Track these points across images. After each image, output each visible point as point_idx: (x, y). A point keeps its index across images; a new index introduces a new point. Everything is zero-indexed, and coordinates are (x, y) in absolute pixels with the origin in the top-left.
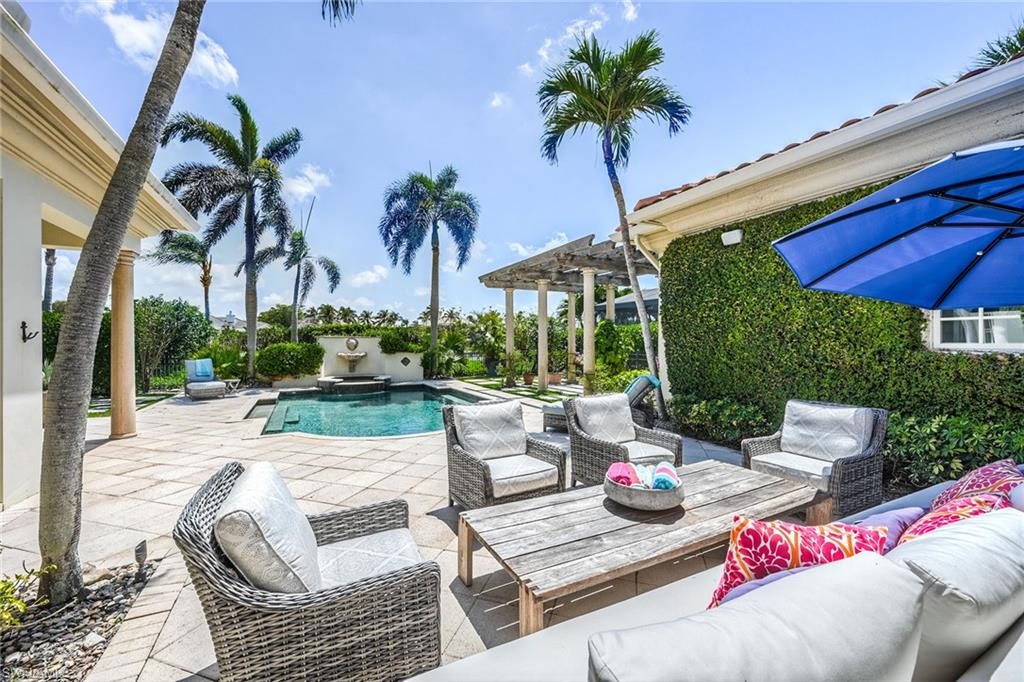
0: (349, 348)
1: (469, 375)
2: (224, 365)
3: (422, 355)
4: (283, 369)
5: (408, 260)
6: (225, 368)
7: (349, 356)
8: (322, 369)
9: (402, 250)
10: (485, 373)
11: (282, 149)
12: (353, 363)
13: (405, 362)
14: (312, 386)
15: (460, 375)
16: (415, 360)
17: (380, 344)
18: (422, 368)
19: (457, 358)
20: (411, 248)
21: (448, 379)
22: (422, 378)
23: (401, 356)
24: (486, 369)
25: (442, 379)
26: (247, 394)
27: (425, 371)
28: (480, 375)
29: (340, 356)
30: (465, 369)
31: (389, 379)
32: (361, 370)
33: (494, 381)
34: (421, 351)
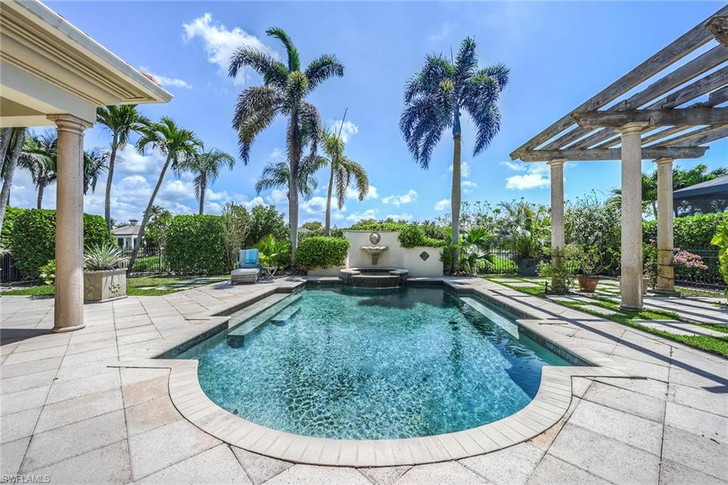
0: (372, 242)
1: (496, 272)
2: (273, 255)
3: (441, 249)
4: (314, 260)
5: (425, 153)
6: (273, 258)
7: (371, 250)
8: (347, 261)
9: (421, 143)
10: (515, 271)
11: (320, 71)
12: (376, 256)
13: (424, 256)
14: (335, 276)
15: (485, 272)
16: (435, 254)
17: (399, 238)
18: (442, 263)
19: (481, 254)
20: (429, 142)
21: (472, 276)
22: (442, 274)
23: (421, 250)
24: (517, 267)
25: (465, 276)
26: (287, 280)
27: (444, 267)
28: (509, 273)
29: (364, 249)
30: (492, 267)
31: (406, 274)
32: (383, 263)
33: (529, 283)
34: (440, 245)
